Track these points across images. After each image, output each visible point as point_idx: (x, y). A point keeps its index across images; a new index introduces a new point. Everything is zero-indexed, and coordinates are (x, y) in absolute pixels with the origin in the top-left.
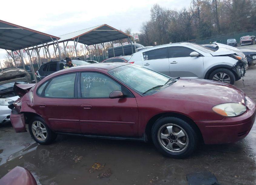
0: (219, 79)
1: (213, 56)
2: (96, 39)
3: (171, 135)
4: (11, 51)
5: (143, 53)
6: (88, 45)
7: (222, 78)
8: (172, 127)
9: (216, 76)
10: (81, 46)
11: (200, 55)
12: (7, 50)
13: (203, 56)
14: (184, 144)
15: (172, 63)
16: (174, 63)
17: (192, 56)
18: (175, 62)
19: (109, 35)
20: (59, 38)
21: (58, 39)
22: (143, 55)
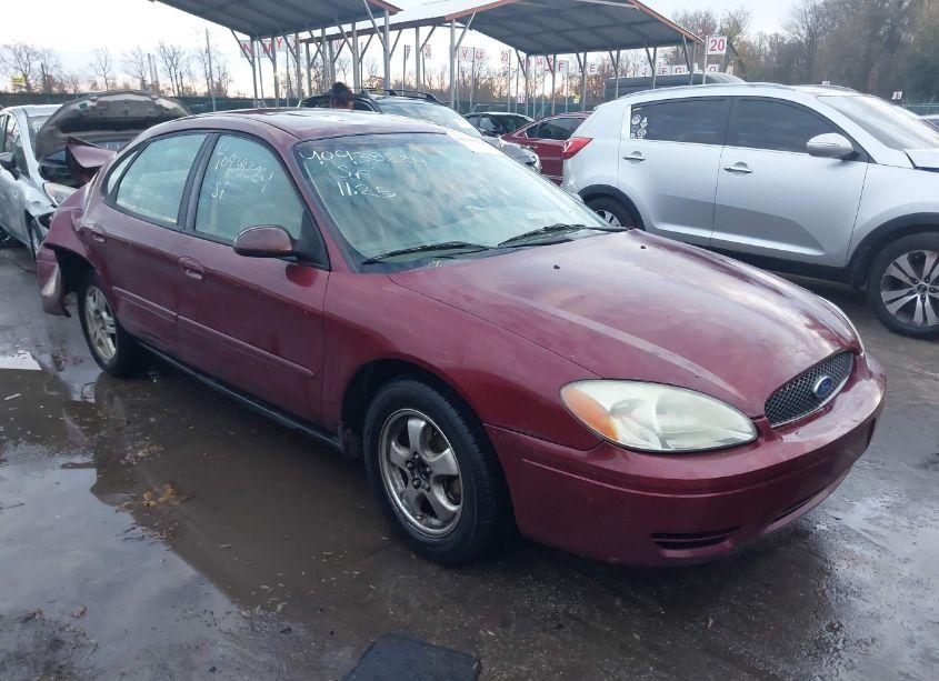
0: (913, 280)
1: (916, 168)
2: (557, 32)
3: (417, 456)
4: (248, 38)
5: (633, 107)
6: (529, 53)
7: (928, 277)
8: (423, 424)
9: (903, 260)
10: (505, 57)
11: (856, 155)
12: (235, 32)
13: (870, 160)
14: (452, 508)
15: (730, 170)
16: (741, 169)
17: (816, 152)
18: (745, 165)
19: (609, 23)
20: (394, 10)
21: (391, 14)
22: (633, 114)
